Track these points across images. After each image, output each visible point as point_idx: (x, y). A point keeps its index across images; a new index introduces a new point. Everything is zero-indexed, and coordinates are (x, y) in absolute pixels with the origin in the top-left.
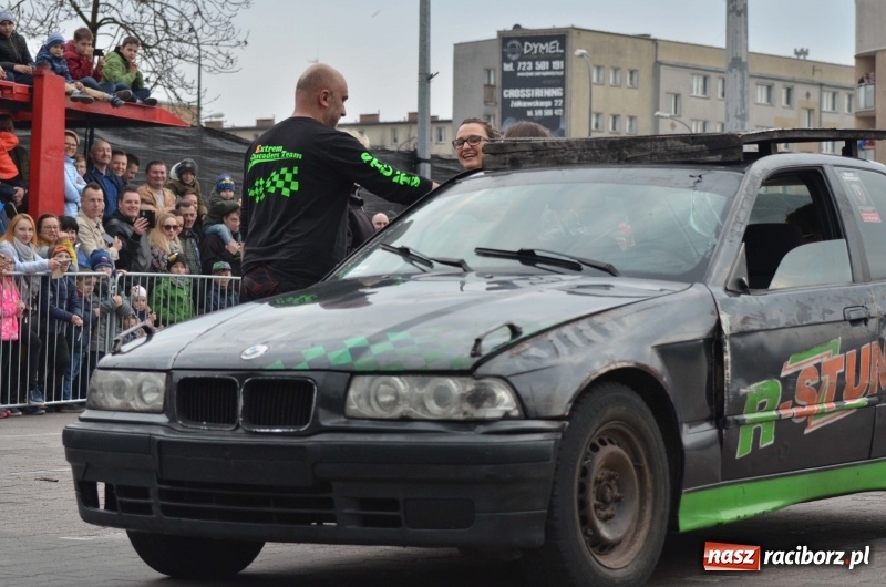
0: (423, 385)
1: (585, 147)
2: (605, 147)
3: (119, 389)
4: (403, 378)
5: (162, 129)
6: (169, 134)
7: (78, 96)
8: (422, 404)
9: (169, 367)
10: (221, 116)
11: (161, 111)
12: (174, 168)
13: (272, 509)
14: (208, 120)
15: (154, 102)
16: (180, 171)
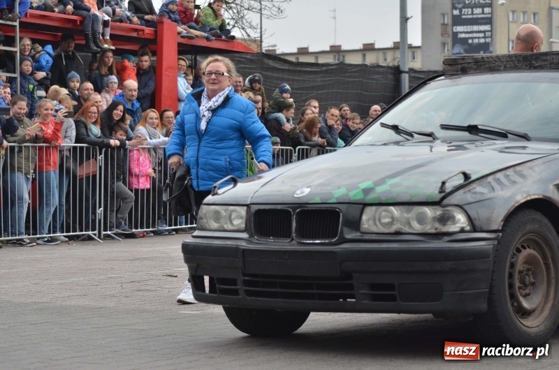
0: (408, 212)
1: (508, 59)
2: (521, 59)
3: (217, 217)
4: (397, 207)
5: (237, 55)
6: (242, 58)
7: (185, 35)
8: (409, 224)
9: (249, 202)
10: (275, 46)
11: (238, 43)
12: (247, 79)
13: (315, 291)
14: (267, 49)
15: (233, 37)
16: (251, 81)
